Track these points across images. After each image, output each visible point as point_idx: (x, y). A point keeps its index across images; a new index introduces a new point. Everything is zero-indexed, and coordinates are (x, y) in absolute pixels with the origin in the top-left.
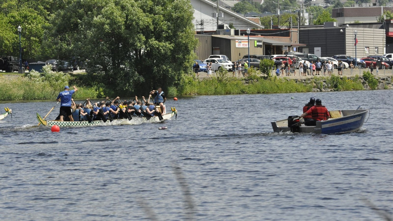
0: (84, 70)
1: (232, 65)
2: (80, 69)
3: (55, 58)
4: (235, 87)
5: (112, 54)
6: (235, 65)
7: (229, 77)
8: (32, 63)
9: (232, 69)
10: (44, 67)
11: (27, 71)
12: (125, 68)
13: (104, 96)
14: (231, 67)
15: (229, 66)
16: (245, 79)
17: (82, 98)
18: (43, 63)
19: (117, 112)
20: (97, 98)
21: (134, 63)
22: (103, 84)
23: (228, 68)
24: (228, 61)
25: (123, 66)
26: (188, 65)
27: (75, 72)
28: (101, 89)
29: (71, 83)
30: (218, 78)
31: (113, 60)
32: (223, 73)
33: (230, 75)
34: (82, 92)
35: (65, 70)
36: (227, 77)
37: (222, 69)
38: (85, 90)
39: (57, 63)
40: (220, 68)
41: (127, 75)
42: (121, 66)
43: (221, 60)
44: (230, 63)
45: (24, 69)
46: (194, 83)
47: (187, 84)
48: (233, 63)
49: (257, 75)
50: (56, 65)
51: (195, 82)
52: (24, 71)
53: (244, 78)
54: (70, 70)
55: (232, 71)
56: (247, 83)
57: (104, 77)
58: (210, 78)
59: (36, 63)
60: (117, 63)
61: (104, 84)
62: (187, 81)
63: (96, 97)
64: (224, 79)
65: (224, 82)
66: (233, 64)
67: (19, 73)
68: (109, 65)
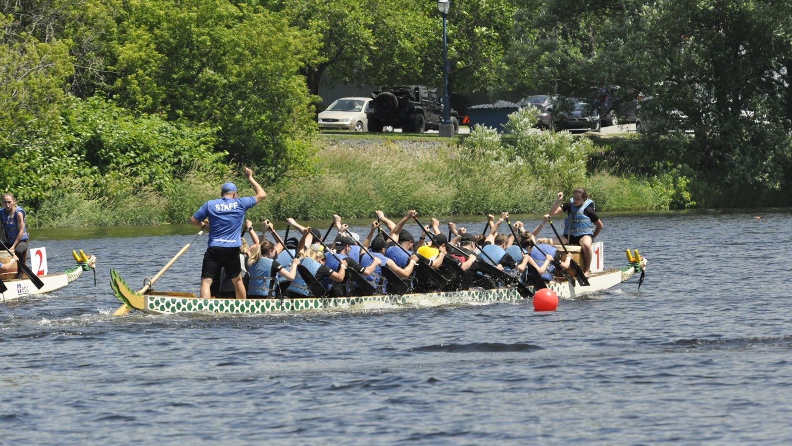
0: (633, 127)
2: (620, 123)
3: (546, 90)
5: (716, 77)
8: (480, 106)
10: (512, 116)
11: (464, 130)
12: (755, 117)
13: (692, 203)
17: (625, 210)
18: (512, 105)
19: (407, 271)
20: (670, 209)
21: (782, 104)
22: (686, 166)
25: (748, 112)
27: (606, 132)
28: (683, 182)
29: (593, 164)
31: (720, 96)
34: (625, 192)
35: (577, 126)
38: (635, 187)
39: (551, 106)
41: (759, 137)
42: (743, 112)
45: (455, 124)
50: (549, 110)
52: (456, 129)
54: (592, 125)
57: (691, 147)
59: (491, 106)
60: (730, 104)
61: (691, 167)
63: (668, 207)
67: (440, 135)
68: (709, 110)
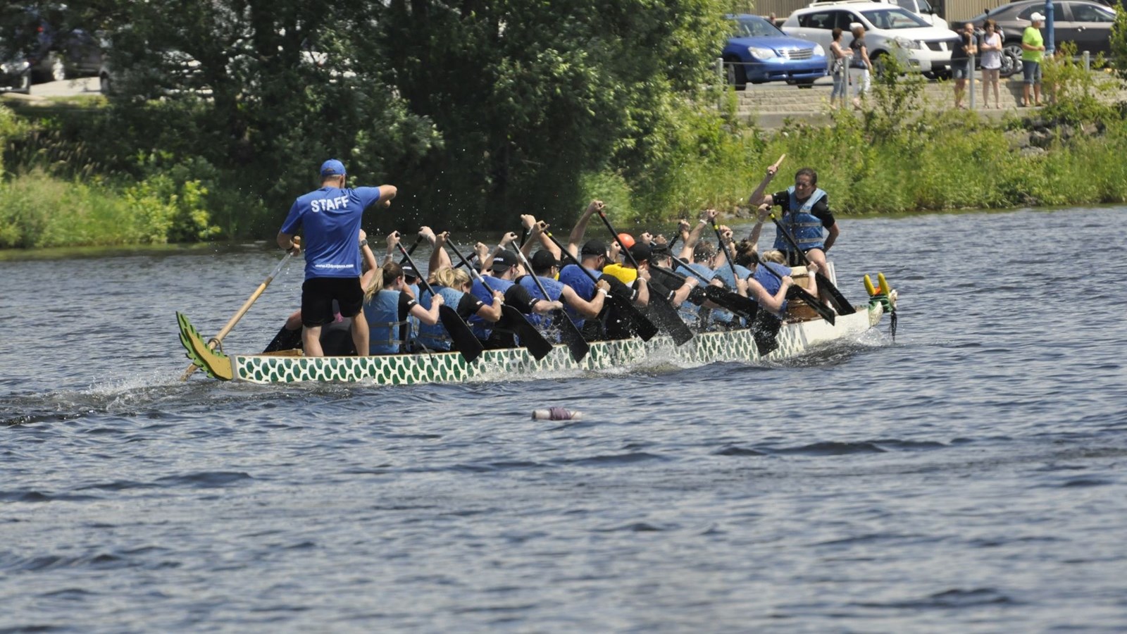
0: (95, 83)
1: (949, 42)
2: (70, 75)
4: (971, 166)
6: (966, 40)
7: (931, 108)
9: (952, 62)
12: (328, 65)
13: (211, 230)
14: (945, 54)
15: (934, 45)
16: (1026, 124)
17: (81, 244)
19: (596, 305)
20: (170, 241)
21: (381, 41)
22: (202, 161)
23: (927, 57)
24: (927, 18)
25: (315, 54)
26: (693, 43)
27: (40, 95)
28: (194, 191)
29: (17, 156)
30: (870, 116)
31: (262, 22)
32: (900, 88)
33: (938, 96)
34: (80, 211)
36: (918, 114)
37: (891, 66)
38: (100, 199)
40: (882, 59)
41: (339, 103)
42: (307, 54)
43: (884, 13)
44: (940, 29)
46: (728, 146)
47: (691, 157)
48: (955, 26)
49: (1100, 98)
51: (738, 145)
53: (1019, 114)
54: (13, 80)
55: (947, 76)
56: (1036, 143)
57: (206, 121)
58: (819, 118)
60: (281, 41)
61: (210, 160)
62: (688, 136)
63: (164, 239)
64: (904, 122)
65: (905, 138)
66: (953, 35)
68: (240, 50)
